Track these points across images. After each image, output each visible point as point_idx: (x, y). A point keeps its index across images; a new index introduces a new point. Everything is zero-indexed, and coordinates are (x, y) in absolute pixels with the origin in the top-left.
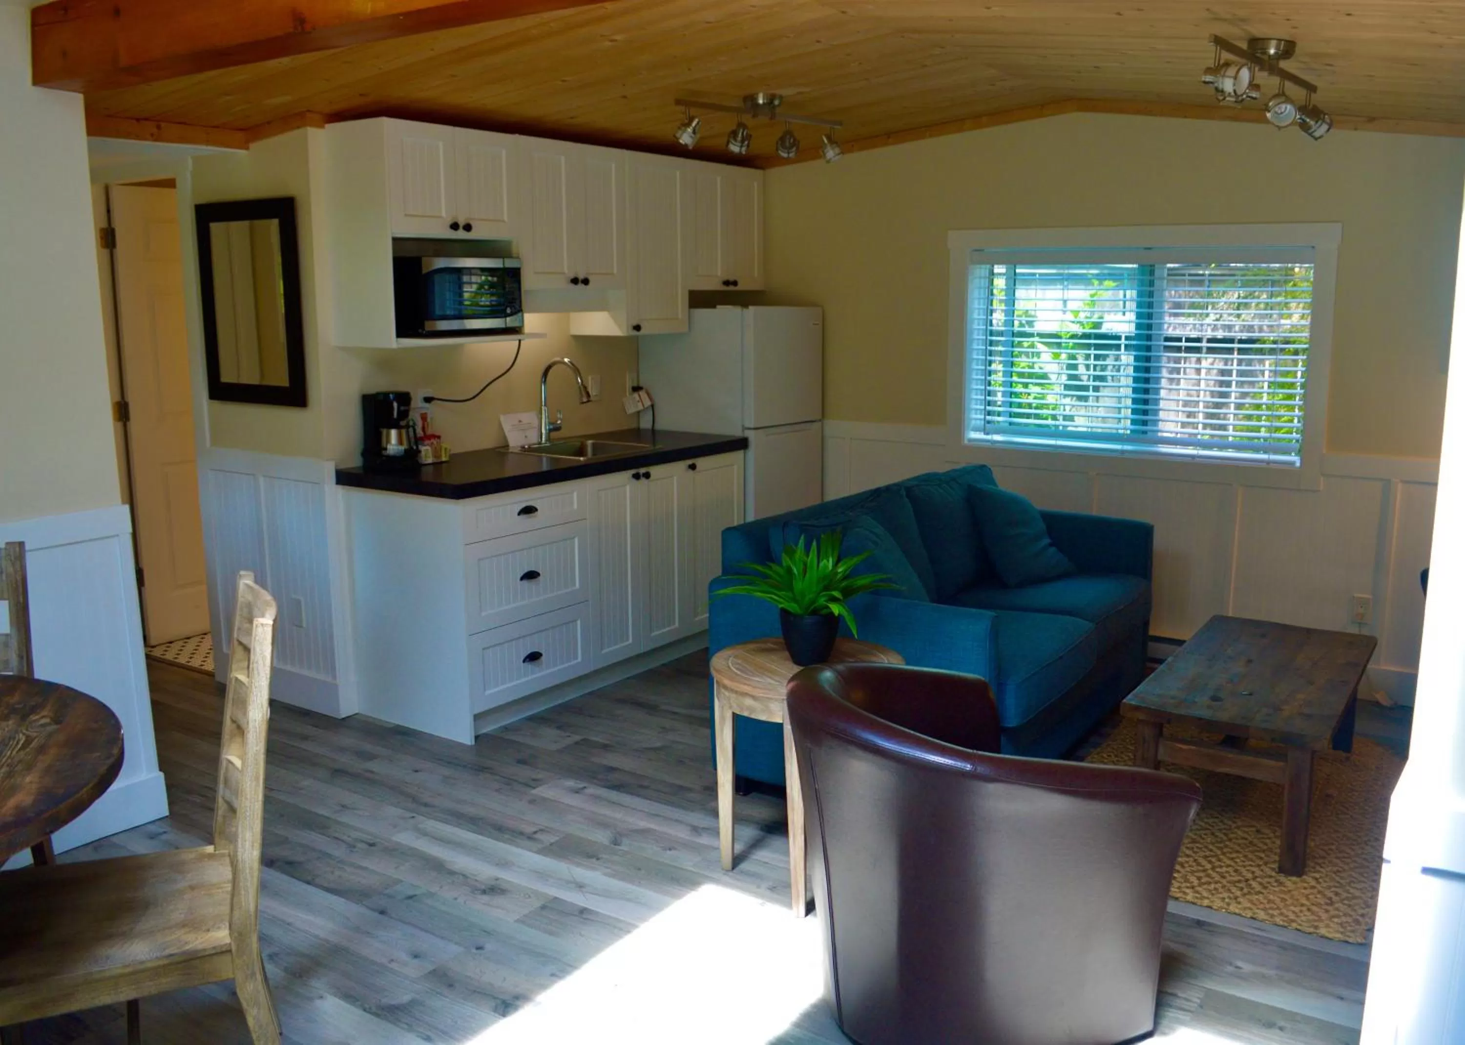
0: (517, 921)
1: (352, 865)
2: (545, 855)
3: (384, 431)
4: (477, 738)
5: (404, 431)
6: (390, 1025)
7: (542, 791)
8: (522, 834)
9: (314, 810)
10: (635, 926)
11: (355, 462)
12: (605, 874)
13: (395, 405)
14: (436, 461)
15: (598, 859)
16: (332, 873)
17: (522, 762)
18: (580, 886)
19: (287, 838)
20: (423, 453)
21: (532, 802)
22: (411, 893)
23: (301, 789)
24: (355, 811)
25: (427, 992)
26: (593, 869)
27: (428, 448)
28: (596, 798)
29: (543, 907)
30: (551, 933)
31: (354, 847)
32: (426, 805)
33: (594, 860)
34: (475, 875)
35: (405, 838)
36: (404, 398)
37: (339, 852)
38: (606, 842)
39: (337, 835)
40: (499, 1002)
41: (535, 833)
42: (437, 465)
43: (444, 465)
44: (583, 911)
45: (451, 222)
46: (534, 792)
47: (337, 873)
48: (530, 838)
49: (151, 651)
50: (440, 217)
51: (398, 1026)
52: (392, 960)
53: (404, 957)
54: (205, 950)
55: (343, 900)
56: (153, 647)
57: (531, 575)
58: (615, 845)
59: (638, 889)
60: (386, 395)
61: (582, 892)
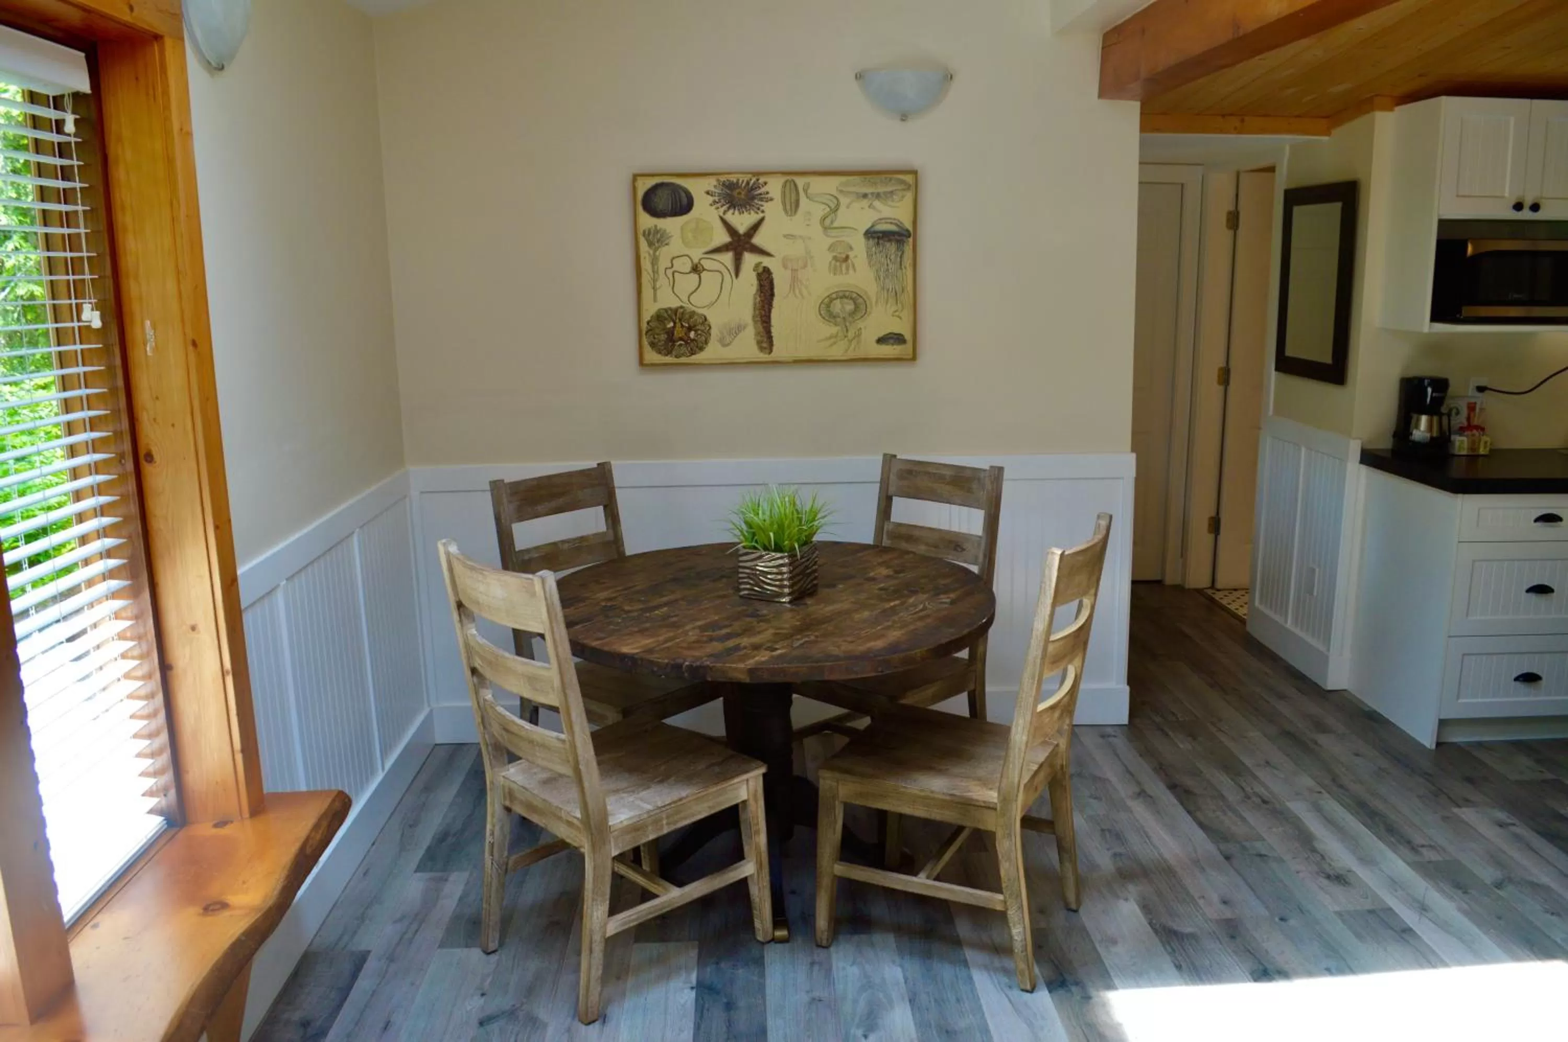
0: (1337, 913)
1: (1235, 812)
2: (1413, 869)
3: (1415, 416)
4: (1439, 744)
5: (1435, 419)
6: (1160, 945)
7: (1467, 814)
8: (1409, 842)
9: (1242, 758)
10: (1445, 964)
11: (1385, 443)
12: (1460, 909)
13: (1429, 390)
14: (1471, 453)
15: (1465, 892)
16: (1214, 811)
17: (1470, 780)
18: (1423, 908)
19: (1201, 772)
20: (1457, 444)
21: (1445, 819)
22: (1263, 852)
23: (1245, 737)
24: (1276, 772)
25: (1210, 934)
26: (1451, 898)
27: (1465, 439)
28: (1517, 837)
29: (1371, 912)
30: (1358, 936)
31: (1249, 798)
32: (1341, 786)
33: (1460, 892)
34: (1332, 860)
35: (1299, 808)
36: (1441, 385)
37: (1233, 796)
38: (1488, 881)
39: (1244, 784)
40: (1261, 967)
41: (1423, 846)
42: (1473, 458)
43: (1481, 459)
44: (1407, 931)
45: (1513, 202)
46: (1456, 810)
47: (1218, 813)
48: (1414, 849)
49: (1214, 593)
50: (1503, 197)
51: (1164, 946)
52: (1203, 897)
53: (1215, 898)
54: (977, 801)
55: (1204, 835)
56: (1219, 590)
57: (1541, 590)
58: (1496, 887)
59: (1482, 936)
60: (1421, 380)
61: (1421, 913)
